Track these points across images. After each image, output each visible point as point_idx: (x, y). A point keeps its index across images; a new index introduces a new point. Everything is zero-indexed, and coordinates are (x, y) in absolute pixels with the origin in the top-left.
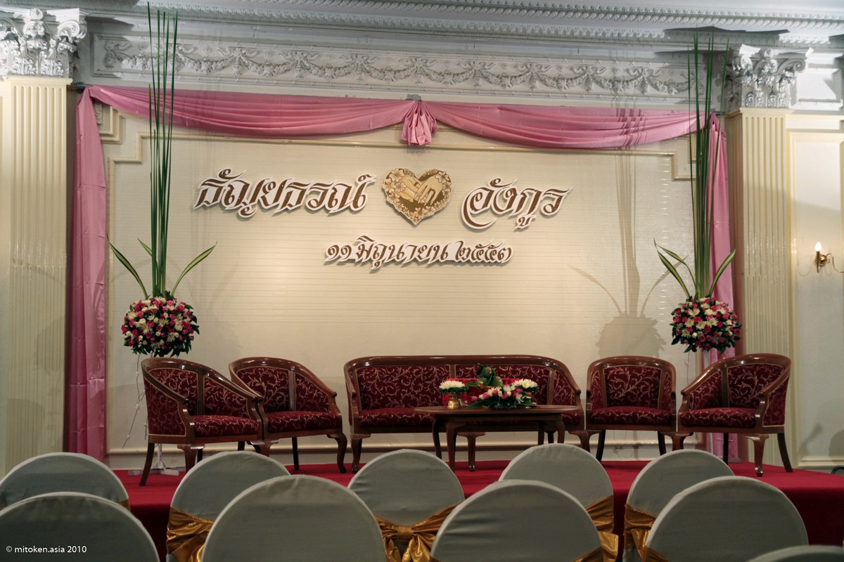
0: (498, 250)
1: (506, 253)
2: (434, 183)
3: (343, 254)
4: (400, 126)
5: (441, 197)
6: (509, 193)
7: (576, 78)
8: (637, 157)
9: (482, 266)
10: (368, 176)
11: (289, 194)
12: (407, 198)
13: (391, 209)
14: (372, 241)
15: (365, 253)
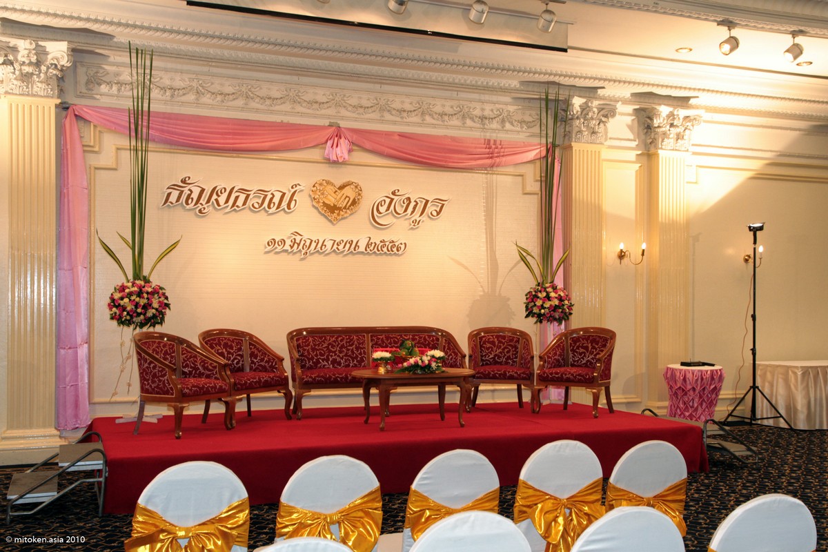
0: (397, 244)
1: (403, 247)
2: (348, 191)
3: (279, 245)
4: (324, 146)
5: (354, 203)
6: (405, 201)
7: (455, 114)
8: (498, 176)
9: (384, 256)
10: (298, 184)
11: (237, 198)
12: (329, 203)
13: (315, 211)
14: (301, 236)
15: (296, 245)
